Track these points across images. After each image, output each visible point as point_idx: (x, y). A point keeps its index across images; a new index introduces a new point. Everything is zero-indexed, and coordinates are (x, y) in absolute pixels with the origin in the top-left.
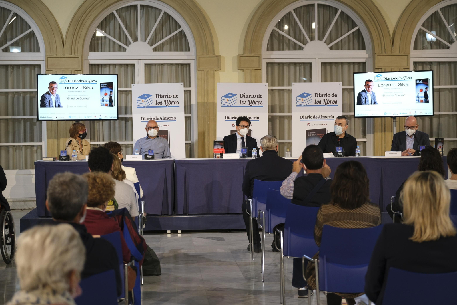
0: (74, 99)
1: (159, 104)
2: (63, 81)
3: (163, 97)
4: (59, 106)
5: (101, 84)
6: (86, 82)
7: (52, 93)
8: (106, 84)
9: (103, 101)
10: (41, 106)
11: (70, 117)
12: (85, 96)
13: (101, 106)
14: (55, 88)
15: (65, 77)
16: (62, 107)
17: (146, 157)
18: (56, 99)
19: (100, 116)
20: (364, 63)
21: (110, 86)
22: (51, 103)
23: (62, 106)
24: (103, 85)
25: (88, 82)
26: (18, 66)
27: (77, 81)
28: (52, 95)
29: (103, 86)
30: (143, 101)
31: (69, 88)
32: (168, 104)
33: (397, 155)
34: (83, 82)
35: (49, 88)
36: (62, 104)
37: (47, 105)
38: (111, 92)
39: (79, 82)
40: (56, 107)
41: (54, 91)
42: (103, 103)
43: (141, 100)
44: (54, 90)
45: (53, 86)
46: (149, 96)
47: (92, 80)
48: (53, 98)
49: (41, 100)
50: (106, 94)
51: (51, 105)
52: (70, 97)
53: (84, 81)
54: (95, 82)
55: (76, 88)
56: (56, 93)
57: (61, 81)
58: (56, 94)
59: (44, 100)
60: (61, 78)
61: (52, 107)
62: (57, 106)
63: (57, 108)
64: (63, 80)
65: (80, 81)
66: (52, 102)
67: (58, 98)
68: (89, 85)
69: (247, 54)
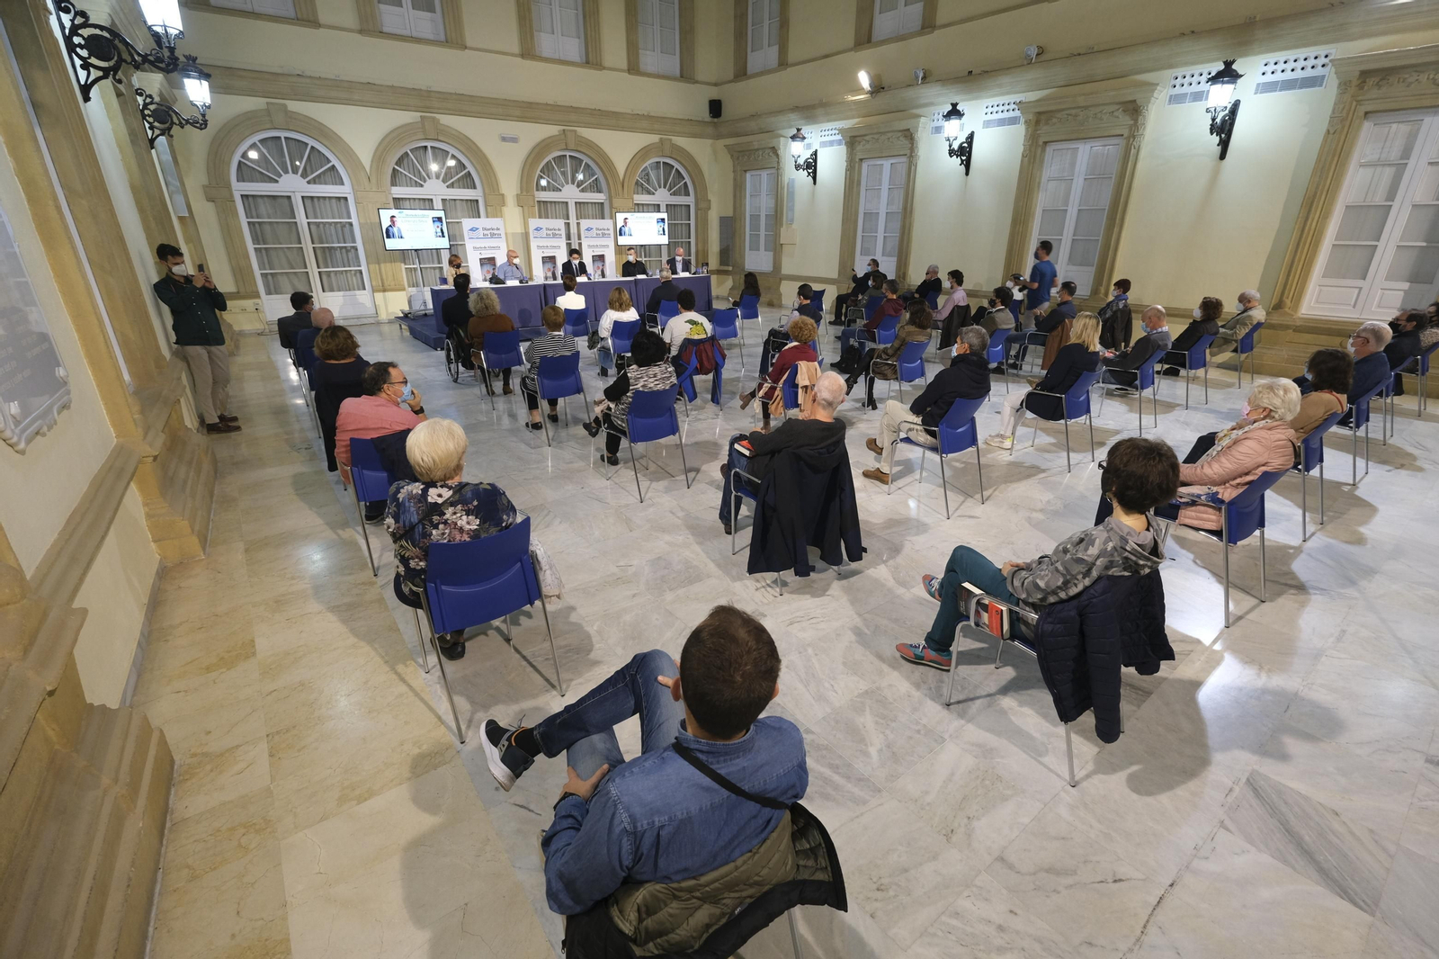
0: (413, 230)
14: (395, 221)
17: (521, 282)
20: (602, 203)
26: (324, 198)
32: (493, 236)
33: (686, 275)
35: (390, 221)
36: (403, 236)
41: (395, 224)
42: (437, 234)
46: (477, 229)
48: (395, 230)
49: (386, 232)
58: (397, 227)
67: (399, 230)
69: (525, 193)
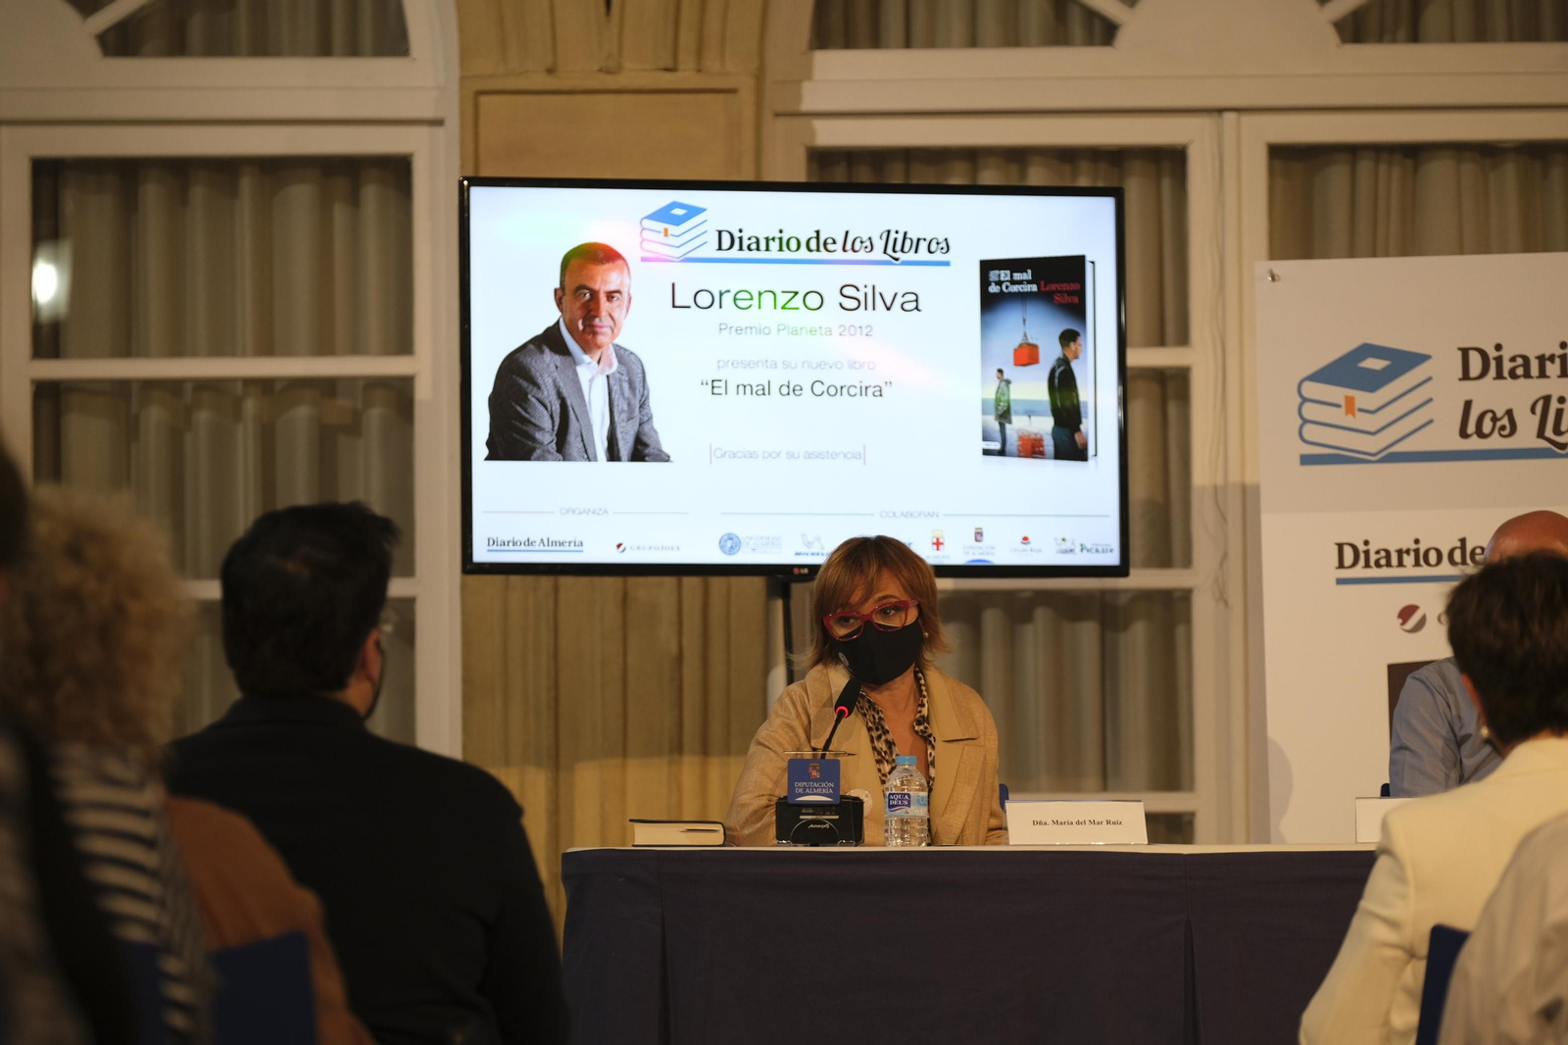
0: (764, 391)
1: (1487, 426)
2: (678, 241)
3: (1520, 371)
4: (641, 451)
5: (987, 266)
6: (862, 255)
7: (588, 338)
8: (1023, 270)
9: (1004, 416)
10: (499, 450)
11: (730, 542)
12: (852, 365)
13: (986, 452)
14: (610, 296)
15: (694, 211)
16: (663, 458)
18: (615, 388)
19: (979, 535)
21: (1065, 287)
22: (574, 426)
23: (666, 447)
24: (1004, 275)
25: (878, 254)
27: (793, 244)
28: (586, 358)
29: (999, 283)
30: (1350, 406)
31: (728, 299)
32: (1563, 427)
34: (839, 255)
35: (560, 297)
36: (666, 431)
37: (547, 438)
38: (1069, 338)
39: (803, 253)
40: (613, 455)
41: (603, 321)
42: (1002, 426)
43: (1337, 393)
44: (604, 314)
45: (592, 278)
47: (913, 235)
48: (592, 379)
49: (495, 402)
50: (1027, 355)
51: (573, 439)
52: (735, 377)
53: (849, 243)
54: (938, 256)
55: (782, 299)
56: (618, 341)
57: (661, 237)
58: (618, 349)
59: (523, 398)
60: (663, 215)
61: (588, 455)
62: (625, 446)
63: (626, 468)
64: (672, 229)
65: (813, 244)
66: (586, 413)
67: (630, 384)
68: (891, 280)
